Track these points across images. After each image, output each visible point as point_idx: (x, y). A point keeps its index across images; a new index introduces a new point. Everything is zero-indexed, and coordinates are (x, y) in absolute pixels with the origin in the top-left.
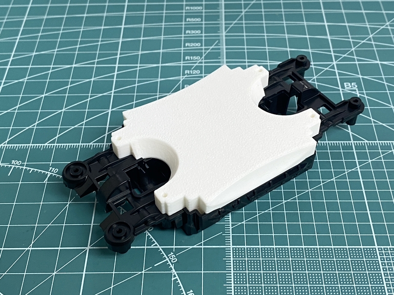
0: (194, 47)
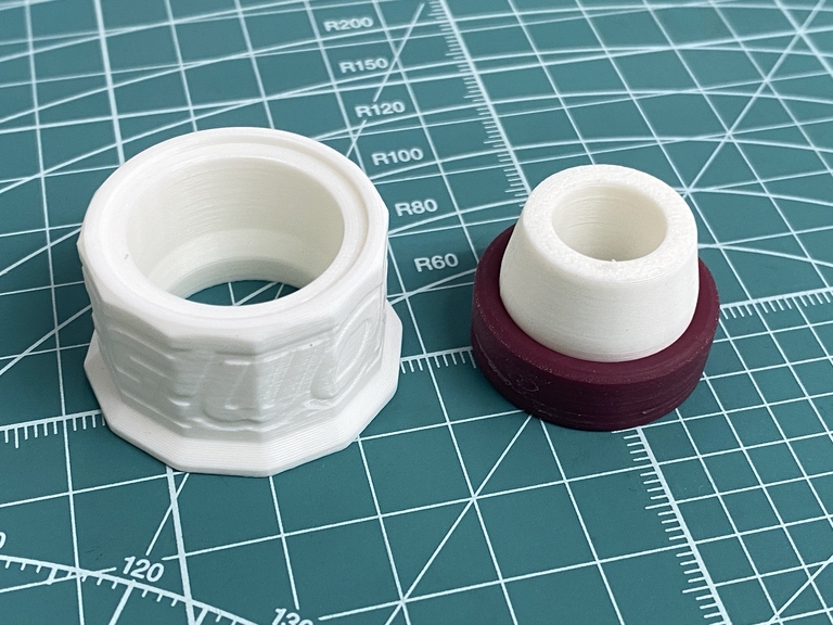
0: (353, 30)
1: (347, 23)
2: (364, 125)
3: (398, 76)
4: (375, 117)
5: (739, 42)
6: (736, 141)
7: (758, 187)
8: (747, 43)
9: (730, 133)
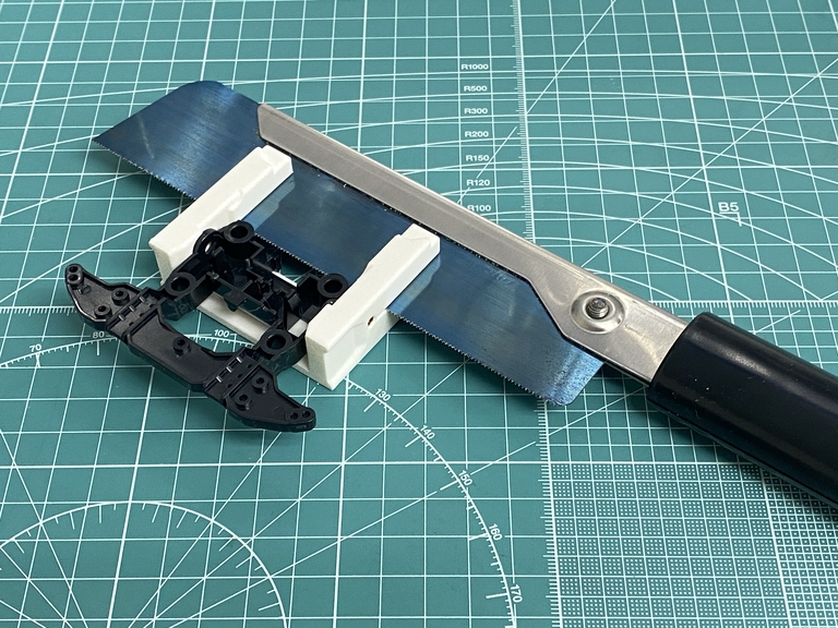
0: (477, 138)
1: (476, 134)
2: (468, 190)
3: (492, 166)
4: (475, 187)
5: (669, 169)
6: (642, 223)
7: (642, 249)
8: (673, 171)
9: (641, 218)
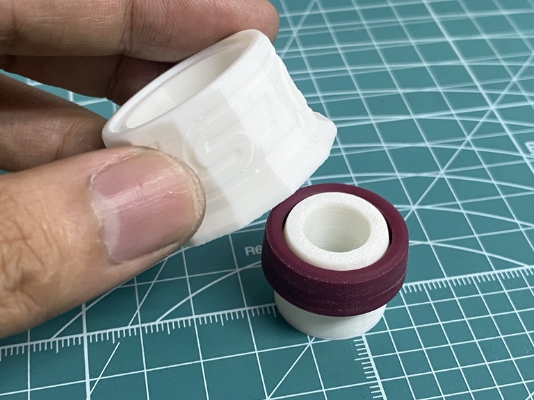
5: (453, 114)
6: (446, 177)
8: (459, 115)
9: (443, 171)
